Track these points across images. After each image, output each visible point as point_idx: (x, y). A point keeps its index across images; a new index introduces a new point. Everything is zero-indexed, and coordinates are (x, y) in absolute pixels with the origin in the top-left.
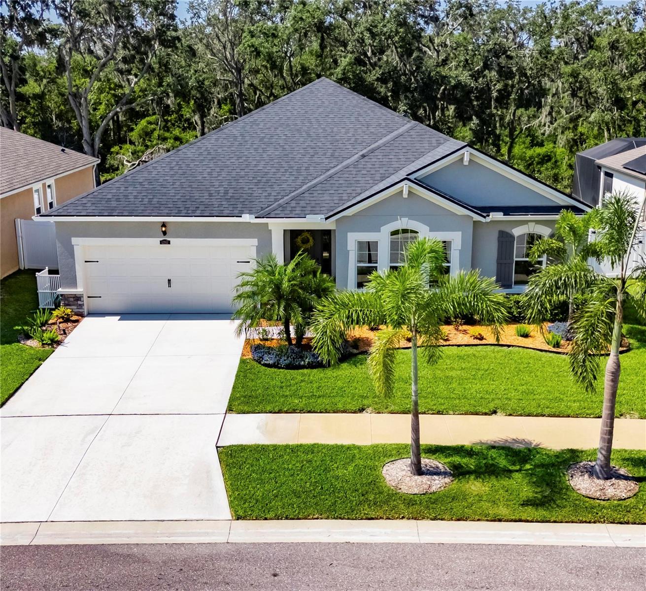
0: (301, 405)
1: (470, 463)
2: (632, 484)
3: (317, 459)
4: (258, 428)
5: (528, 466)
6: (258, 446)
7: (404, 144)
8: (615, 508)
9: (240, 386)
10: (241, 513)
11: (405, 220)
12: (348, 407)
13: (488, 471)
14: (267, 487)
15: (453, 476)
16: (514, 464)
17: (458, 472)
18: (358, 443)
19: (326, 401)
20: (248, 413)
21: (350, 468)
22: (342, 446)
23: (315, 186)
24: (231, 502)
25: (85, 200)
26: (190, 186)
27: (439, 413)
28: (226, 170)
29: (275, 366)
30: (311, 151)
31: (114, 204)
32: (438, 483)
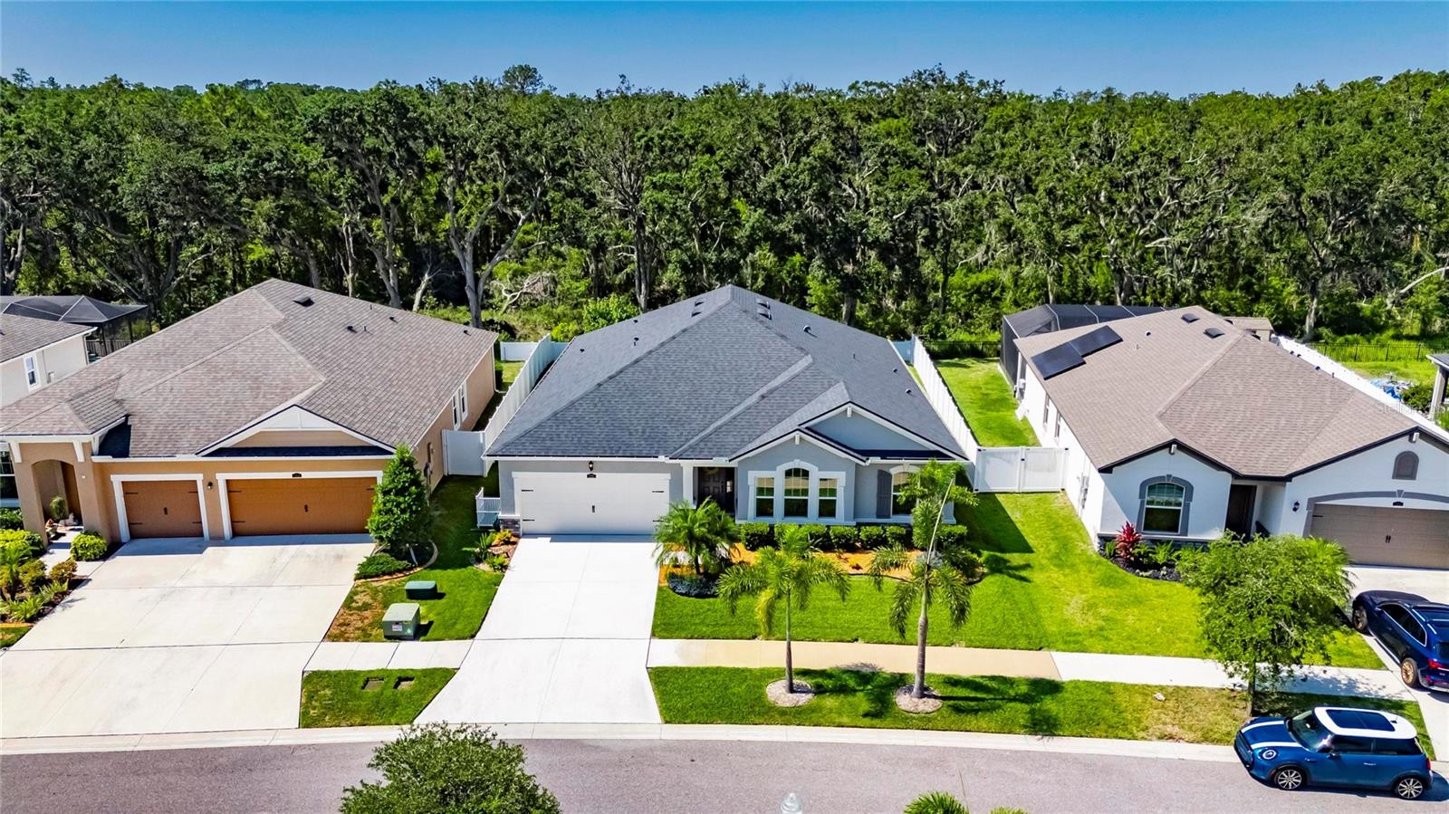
0: (708, 633)
1: (829, 683)
2: (938, 703)
3: (720, 679)
4: (676, 652)
5: (869, 687)
6: (677, 668)
7: (800, 385)
8: (921, 719)
9: (659, 614)
10: (668, 719)
11: (797, 461)
12: (744, 635)
13: (842, 690)
14: (685, 700)
15: (816, 693)
16: (859, 685)
17: (819, 690)
18: (750, 667)
19: (727, 629)
20: (668, 638)
21: (743, 687)
22: (738, 669)
23: (720, 427)
24: (661, 711)
25: (523, 440)
26: (612, 425)
27: (814, 640)
28: (643, 407)
29: (687, 594)
30: (718, 386)
31: (548, 443)
32: (803, 699)
